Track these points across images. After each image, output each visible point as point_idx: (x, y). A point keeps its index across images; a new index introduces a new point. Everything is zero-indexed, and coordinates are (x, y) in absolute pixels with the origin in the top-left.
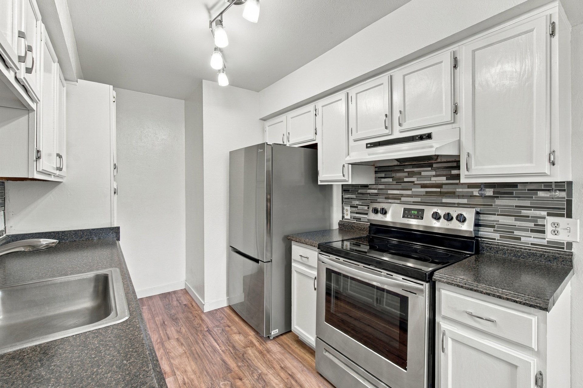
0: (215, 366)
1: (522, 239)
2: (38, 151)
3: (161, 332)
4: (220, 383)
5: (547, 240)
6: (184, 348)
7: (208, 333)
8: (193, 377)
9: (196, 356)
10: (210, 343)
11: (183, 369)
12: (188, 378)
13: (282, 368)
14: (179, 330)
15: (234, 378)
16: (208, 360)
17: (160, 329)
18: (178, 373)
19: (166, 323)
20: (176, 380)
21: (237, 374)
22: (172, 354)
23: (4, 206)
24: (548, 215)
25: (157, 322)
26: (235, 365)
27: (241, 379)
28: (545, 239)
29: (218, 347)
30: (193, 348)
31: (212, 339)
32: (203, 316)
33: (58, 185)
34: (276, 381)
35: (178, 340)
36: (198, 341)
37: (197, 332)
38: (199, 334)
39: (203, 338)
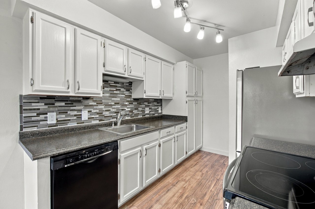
0: (201, 192)
2: (145, 91)
3: (201, 168)
4: (193, 198)
6: (200, 178)
7: (216, 180)
8: (189, 188)
9: (200, 184)
10: (211, 184)
11: (190, 183)
12: (187, 187)
14: (208, 171)
15: (199, 202)
16: (201, 188)
17: (203, 167)
18: (188, 183)
19: (207, 166)
20: (184, 184)
21: (202, 202)
22: (194, 177)
23: (162, 106)
25: (205, 164)
26: (207, 199)
27: (201, 205)
29: (212, 187)
30: (203, 180)
31: (214, 183)
35: (203, 174)
36: (208, 180)
37: (213, 177)
38: (212, 178)
39: (212, 180)
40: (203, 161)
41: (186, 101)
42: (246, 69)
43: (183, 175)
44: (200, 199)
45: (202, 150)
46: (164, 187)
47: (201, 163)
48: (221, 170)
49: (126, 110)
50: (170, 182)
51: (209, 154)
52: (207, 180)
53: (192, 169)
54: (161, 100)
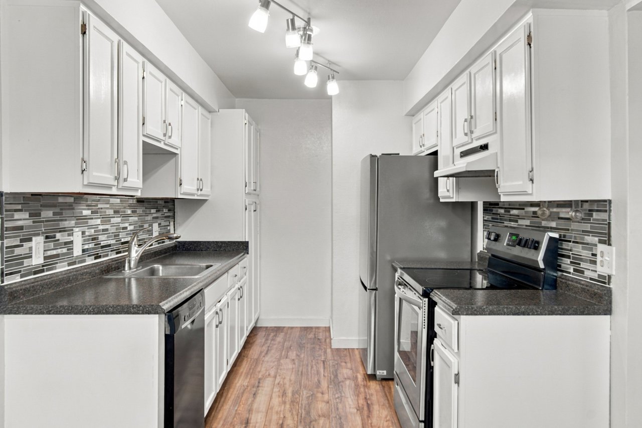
0: (310, 382)
1: (585, 273)
2: (180, 180)
3: (283, 353)
5: (598, 273)
6: (294, 365)
7: (322, 362)
8: (287, 382)
9: (300, 373)
10: (318, 367)
11: (283, 377)
12: (283, 382)
13: (366, 398)
14: (299, 354)
15: (317, 392)
16: (307, 377)
17: (284, 351)
18: (278, 377)
19: (292, 348)
20: (274, 380)
21: (322, 390)
22: (282, 367)
23: (174, 218)
24: (599, 243)
25: (285, 345)
26: (326, 385)
27: (323, 393)
28: (596, 271)
29: (322, 372)
30: (301, 368)
31: (321, 367)
32: (329, 351)
33: (205, 202)
34: (351, 403)
35: (293, 359)
36: (309, 365)
37: (314, 359)
38: (314, 361)
39: (315, 364)
40: (276, 342)
41: (246, 206)
42: (383, 154)
43: (259, 369)
44: (315, 390)
45: (259, 325)
46: (243, 393)
47: (275, 346)
48: (319, 349)
49: (129, 229)
50: (246, 384)
51: (278, 330)
52: (307, 366)
53: (267, 359)
54: (173, 200)
